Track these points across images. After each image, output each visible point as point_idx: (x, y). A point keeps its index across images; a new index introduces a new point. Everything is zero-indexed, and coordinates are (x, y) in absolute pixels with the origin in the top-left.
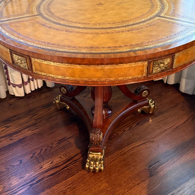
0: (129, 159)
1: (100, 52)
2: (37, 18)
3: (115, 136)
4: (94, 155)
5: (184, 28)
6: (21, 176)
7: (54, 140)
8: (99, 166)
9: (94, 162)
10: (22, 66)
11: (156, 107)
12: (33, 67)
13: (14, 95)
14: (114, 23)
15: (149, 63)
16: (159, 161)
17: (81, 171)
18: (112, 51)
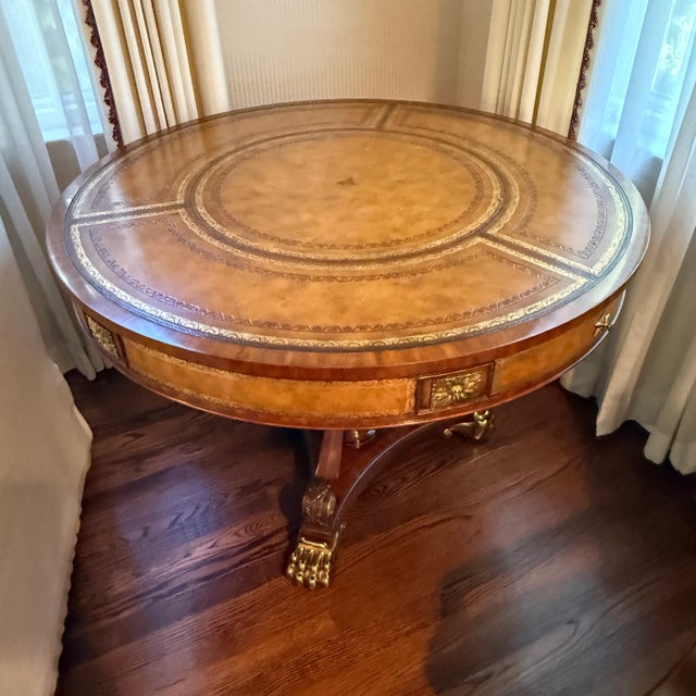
1: (287, 342)
2: (177, 214)
3: (378, 491)
4: (310, 548)
5: (537, 282)
9: (307, 564)
10: (105, 347)
12: (129, 357)
14: (360, 247)
15: (420, 384)
16: (472, 575)
17: (277, 577)
18: (320, 344)
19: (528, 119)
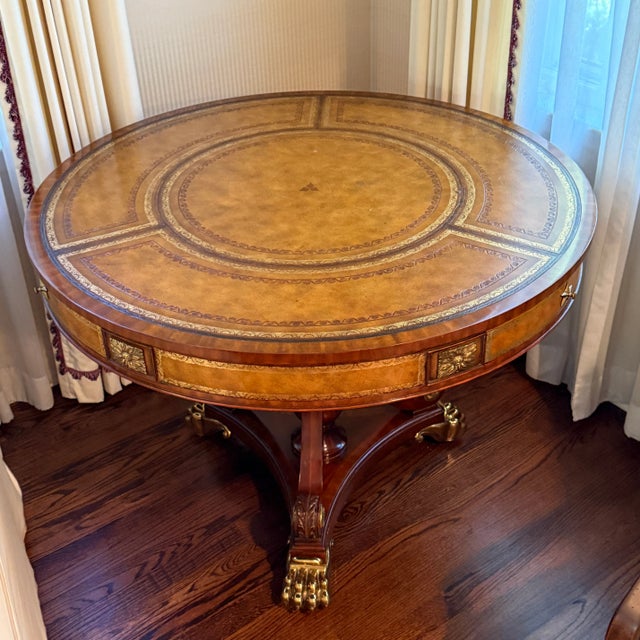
0: (396, 571)
1: (316, 336)
2: (158, 235)
3: (356, 509)
4: (303, 566)
6: (114, 628)
7: (193, 525)
8: (316, 594)
9: (304, 584)
10: (131, 365)
11: (463, 425)
12: (160, 370)
13: (76, 400)
14: (346, 249)
15: (429, 357)
16: (472, 574)
17: (269, 608)
18: (344, 333)
19: (462, 103)
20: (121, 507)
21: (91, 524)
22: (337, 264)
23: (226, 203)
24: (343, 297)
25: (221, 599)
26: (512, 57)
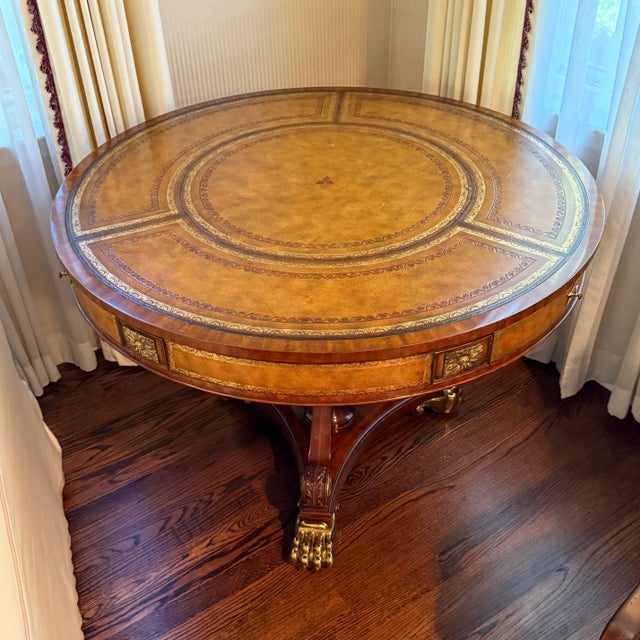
0: (395, 534)
3: (361, 473)
4: (311, 530)
5: (517, 263)
6: (138, 578)
7: (214, 482)
8: (321, 556)
9: (310, 546)
10: (144, 354)
11: (460, 399)
12: (172, 360)
13: (116, 363)
14: (357, 244)
16: (464, 540)
17: (279, 565)
19: (473, 101)
20: (151, 464)
21: (124, 478)
22: (348, 259)
23: (244, 193)
24: (353, 293)
25: (236, 554)
26: (522, 59)
